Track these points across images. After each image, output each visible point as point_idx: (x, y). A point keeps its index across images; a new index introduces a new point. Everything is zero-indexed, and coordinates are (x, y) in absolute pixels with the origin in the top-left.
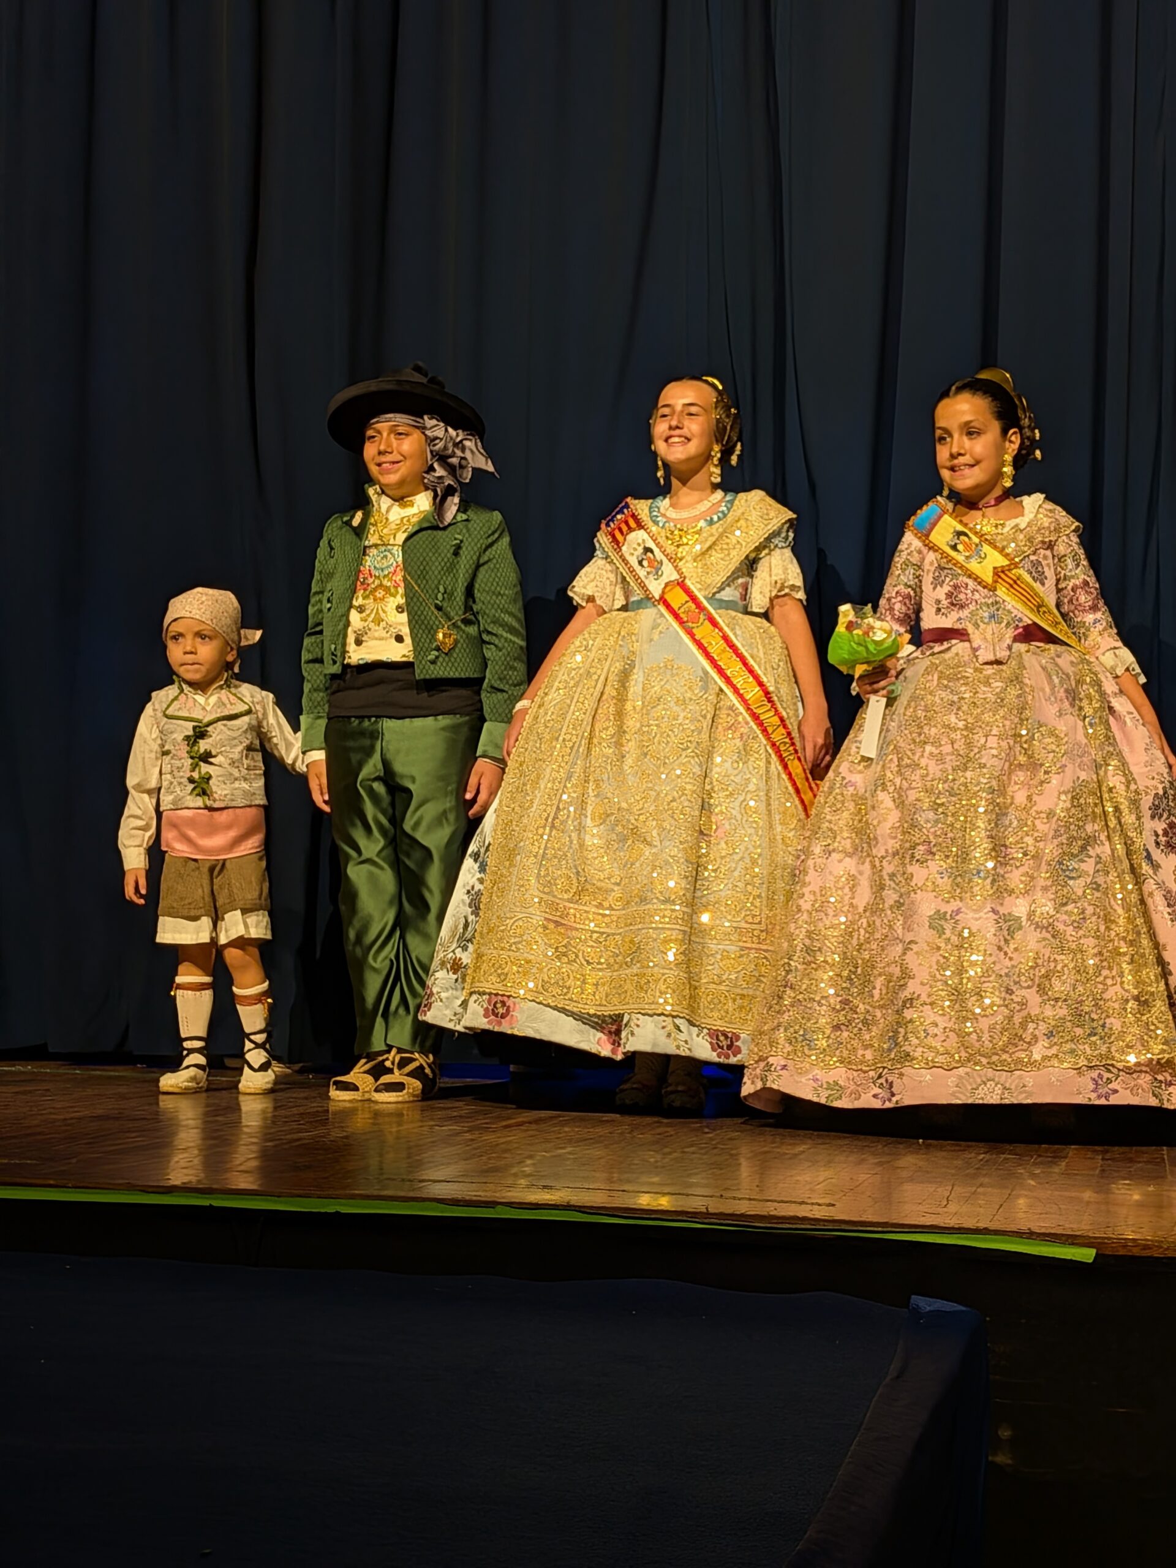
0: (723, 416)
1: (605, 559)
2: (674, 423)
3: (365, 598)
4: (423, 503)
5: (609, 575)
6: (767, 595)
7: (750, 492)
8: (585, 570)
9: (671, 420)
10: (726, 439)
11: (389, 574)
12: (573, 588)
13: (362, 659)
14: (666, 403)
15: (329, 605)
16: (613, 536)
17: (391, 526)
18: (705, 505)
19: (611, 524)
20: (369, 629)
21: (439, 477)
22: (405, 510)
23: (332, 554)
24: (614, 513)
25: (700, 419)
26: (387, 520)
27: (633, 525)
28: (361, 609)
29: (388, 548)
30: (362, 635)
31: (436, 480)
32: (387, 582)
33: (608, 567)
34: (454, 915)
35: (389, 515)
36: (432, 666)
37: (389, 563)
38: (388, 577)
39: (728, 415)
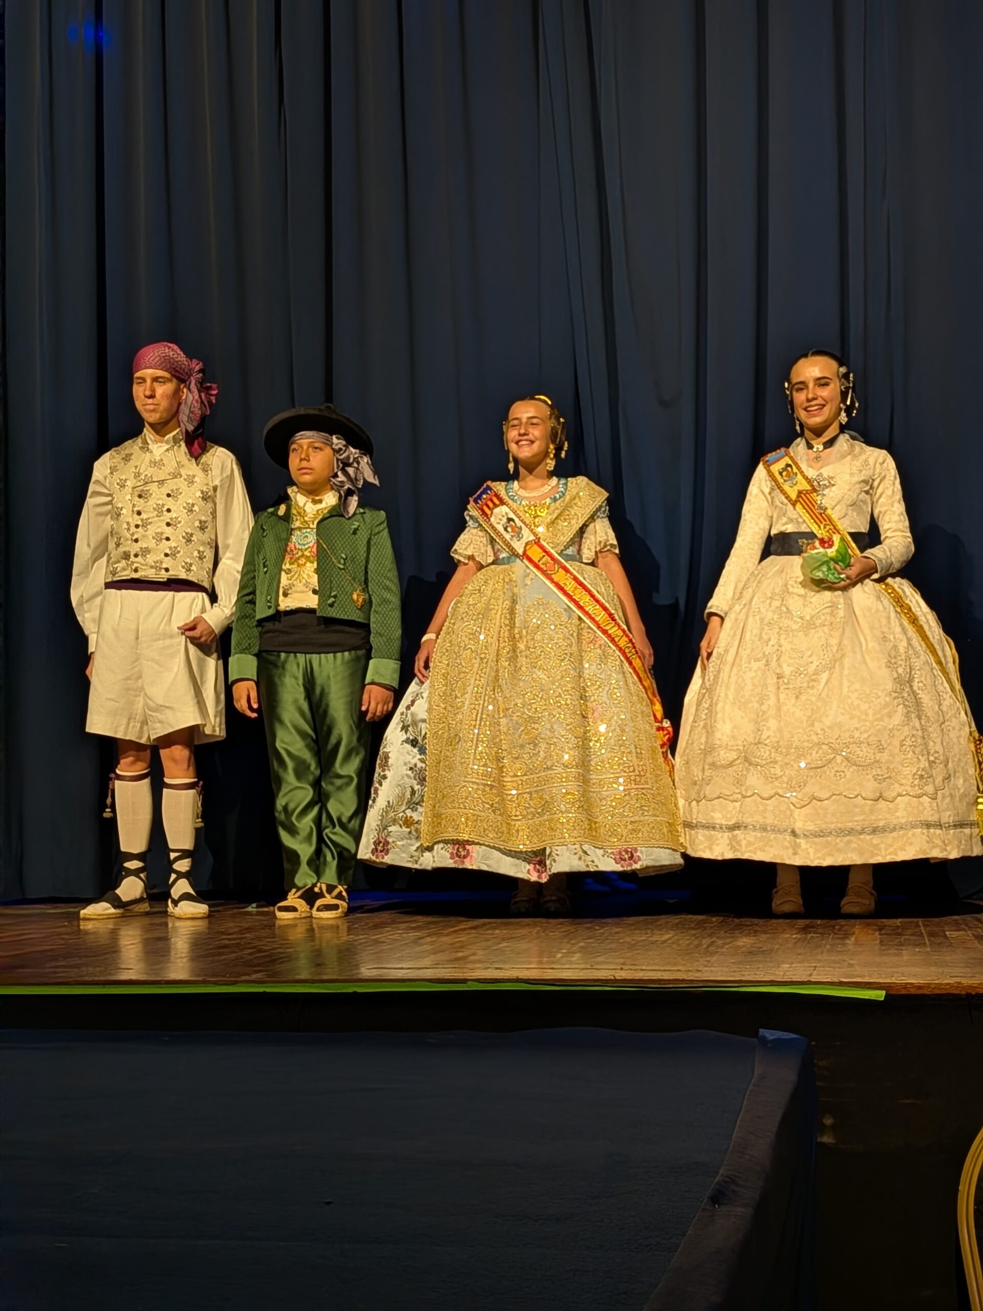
0: (556, 424)
1: (477, 528)
2: (522, 431)
3: (291, 564)
4: (330, 499)
5: (482, 539)
6: (593, 550)
7: (578, 478)
8: (462, 537)
9: (520, 429)
10: (558, 440)
11: (309, 547)
12: (456, 550)
13: (288, 607)
14: (515, 417)
15: (266, 569)
16: (483, 511)
17: (309, 516)
18: (547, 488)
19: (479, 501)
20: (294, 585)
21: (341, 482)
22: (317, 505)
23: (265, 534)
24: (478, 493)
25: (540, 427)
26: (305, 511)
27: (497, 502)
28: (288, 572)
29: (308, 530)
30: (288, 590)
31: (339, 484)
32: (307, 553)
33: (480, 533)
34: (400, 786)
35: (306, 508)
36: (330, 609)
37: (309, 540)
38: (309, 550)
39: (559, 423)
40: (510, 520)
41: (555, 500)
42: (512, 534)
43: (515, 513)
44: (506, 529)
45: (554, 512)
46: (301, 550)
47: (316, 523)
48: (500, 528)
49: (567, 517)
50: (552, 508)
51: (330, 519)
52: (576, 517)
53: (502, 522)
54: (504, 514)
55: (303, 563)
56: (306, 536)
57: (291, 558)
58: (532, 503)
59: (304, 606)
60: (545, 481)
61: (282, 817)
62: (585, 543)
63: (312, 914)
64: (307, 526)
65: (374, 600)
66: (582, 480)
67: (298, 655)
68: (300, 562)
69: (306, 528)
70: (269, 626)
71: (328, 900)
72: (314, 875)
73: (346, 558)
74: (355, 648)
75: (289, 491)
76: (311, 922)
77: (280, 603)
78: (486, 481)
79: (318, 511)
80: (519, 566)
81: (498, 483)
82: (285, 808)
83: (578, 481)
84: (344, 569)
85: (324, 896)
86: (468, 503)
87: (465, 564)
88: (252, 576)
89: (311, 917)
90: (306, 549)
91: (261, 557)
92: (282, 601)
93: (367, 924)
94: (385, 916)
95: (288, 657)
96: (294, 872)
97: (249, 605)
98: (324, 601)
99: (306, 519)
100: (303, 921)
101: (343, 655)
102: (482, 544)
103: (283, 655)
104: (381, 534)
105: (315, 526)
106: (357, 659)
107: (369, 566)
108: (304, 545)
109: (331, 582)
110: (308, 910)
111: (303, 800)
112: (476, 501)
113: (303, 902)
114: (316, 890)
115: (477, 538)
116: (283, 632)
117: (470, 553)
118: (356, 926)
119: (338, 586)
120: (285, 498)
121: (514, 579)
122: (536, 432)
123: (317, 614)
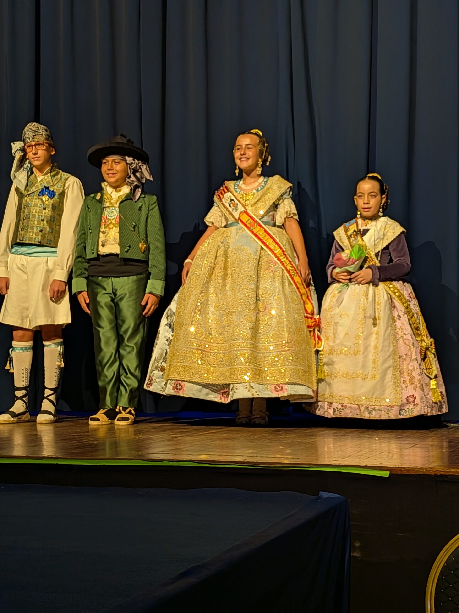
0: (262, 147)
1: (218, 207)
2: (243, 152)
3: (105, 228)
4: (126, 190)
6: (283, 218)
7: (274, 176)
8: (211, 211)
9: (241, 151)
11: (114, 218)
12: (207, 219)
13: (105, 252)
14: (239, 144)
15: (91, 231)
16: (219, 196)
17: (114, 199)
18: (256, 184)
20: (107, 240)
21: (133, 181)
22: (118, 193)
23: (89, 210)
25: (253, 150)
26: (111, 197)
27: (226, 191)
28: (104, 232)
29: (114, 208)
30: (104, 243)
31: (131, 182)
32: (113, 222)
33: (219, 210)
35: (112, 195)
36: (126, 253)
37: (114, 214)
38: (114, 220)
39: (264, 147)
40: (232, 200)
41: (258, 191)
42: (233, 208)
43: (235, 197)
44: (230, 206)
45: (256, 198)
46: (110, 220)
47: (118, 203)
48: (227, 205)
49: (264, 200)
50: (255, 196)
51: (126, 202)
52: (269, 200)
53: (228, 202)
54: (229, 197)
56: (113, 212)
57: (105, 225)
59: (113, 252)
62: (277, 214)
64: (113, 205)
65: (151, 247)
67: (108, 278)
68: (110, 227)
69: (112, 207)
70: (93, 262)
71: (124, 415)
73: (135, 225)
74: (140, 274)
75: (103, 185)
77: (100, 250)
78: (225, 182)
79: (119, 197)
81: (230, 182)
83: (273, 179)
84: (134, 231)
85: (121, 413)
87: (210, 227)
90: (113, 219)
91: (88, 223)
92: (102, 249)
95: (103, 279)
97: (82, 251)
98: (123, 249)
99: (112, 201)
103: (100, 278)
104: (154, 210)
105: (117, 206)
106: (141, 280)
107: (148, 228)
108: (112, 217)
109: (127, 238)
114: (117, 409)
115: (217, 212)
116: (101, 266)
119: (131, 240)
120: (101, 190)
122: (250, 153)
123: (119, 257)
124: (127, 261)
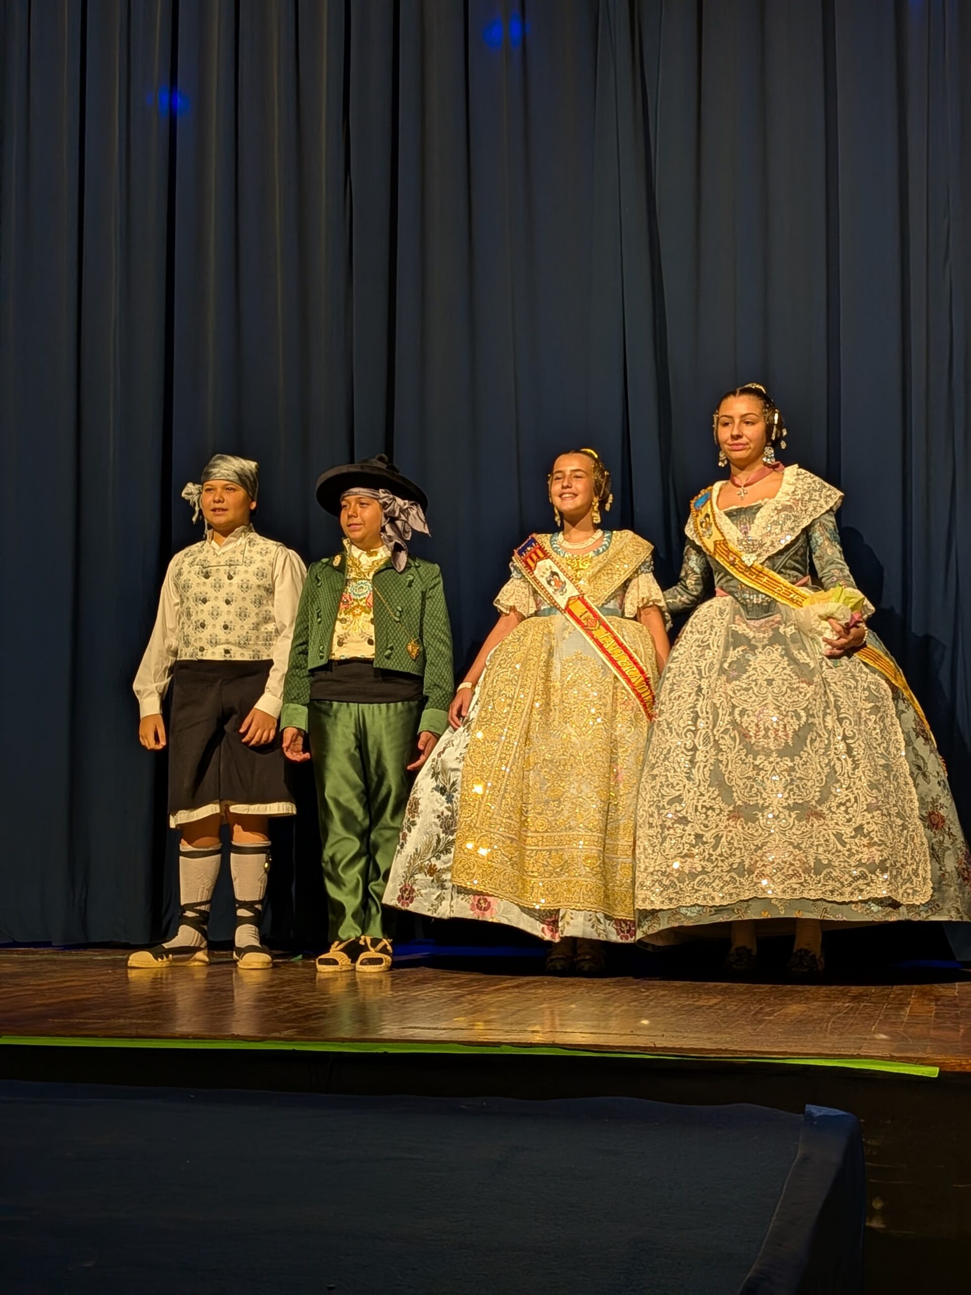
0: (600, 477)
1: (520, 579)
2: (565, 484)
3: (346, 614)
4: (383, 552)
5: (524, 590)
6: (636, 605)
7: (623, 531)
8: (505, 587)
9: (563, 482)
10: (602, 492)
11: (364, 598)
12: (499, 600)
13: (343, 656)
14: (560, 469)
15: (319, 620)
16: (526, 563)
17: (364, 567)
18: (590, 542)
19: (523, 553)
20: (349, 635)
21: (390, 536)
22: (371, 557)
23: (319, 585)
24: (523, 545)
25: (584, 480)
26: (360, 563)
27: (541, 555)
28: (343, 621)
29: (364, 581)
30: (343, 639)
31: (388, 538)
32: (361, 603)
33: (523, 585)
34: (428, 833)
35: (361, 560)
36: (386, 660)
37: (364, 591)
38: (364, 601)
39: (603, 477)
40: (554, 574)
41: (598, 553)
42: (556, 588)
43: (557, 564)
44: (549, 583)
45: (596, 566)
46: (357, 600)
47: (372, 574)
48: (543, 581)
50: (594, 562)
51: (385, 572)
52: (619, 572)
53: (545, 576)
54: (548, 567)
55: (358, 612)
56: (362, 587)
57: (346, 608)
58: (575, 556)
59: (359, 656)
60: (589, 534)
61: (329, 868)
62: (627, 598)
63: (355, 967)
64: (362, 576)
65: (429, 652)
66: (628, 534)
67: (351, 704)
68: (356, 612)
69: (362, 579)
70: (322, 674)
71: (372, 953)
72: (359, 929)
73: (402, 611)
74: (409, 699)
75: (345, 542)
76: (355, 976)
77: (334, 652)
78: (531, 533)
79: (373, 563)
80: (559, 619)
81: (543, 535)
82: (332, 859)
83: (623, 535)
84: (399, 622)
85: (368, 950)
86: (513, 554)
87: (507, 615)
88: (305, 626)
89: (354, 970)
90: (361, 600)
91: (315, 607)
92: (336, 651)
93: (409, 979)
94: (429, 972)
95: (341, 706)
96: (338, 924)
97: (301, 655)
98: (381, 653)
99: (363, 570)
100: (344, 974)
101: (396, 706)
102: (524, 595)
103: (335, 704)
104: (436, 588)
105: (371, 577)
106: (410, 710)
107: (424, 619)
108: (360, 596)
109: (388, 634)
110: (349, 963)
111: (351, 850)
112: (520, 553)
113: (345, 955)
114: (362, 943)
115: (520, 588)
116: (337, 681)
117: (511, 604)
118: (398, 981)
119: (394, 638)
120: (341, 549)
121: (553, 632)
122: (579, 486)
123: (374, 666)
124: (387, 675)
